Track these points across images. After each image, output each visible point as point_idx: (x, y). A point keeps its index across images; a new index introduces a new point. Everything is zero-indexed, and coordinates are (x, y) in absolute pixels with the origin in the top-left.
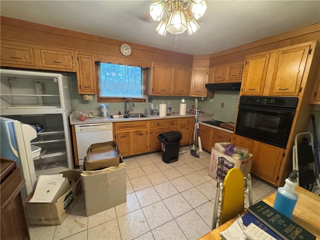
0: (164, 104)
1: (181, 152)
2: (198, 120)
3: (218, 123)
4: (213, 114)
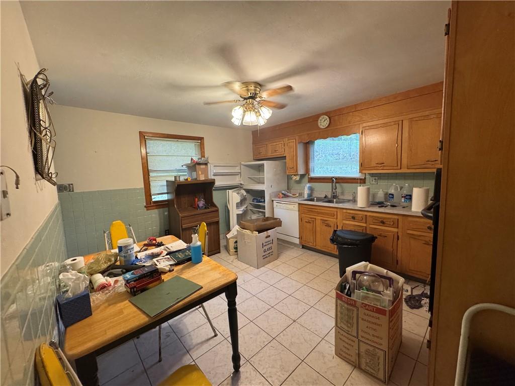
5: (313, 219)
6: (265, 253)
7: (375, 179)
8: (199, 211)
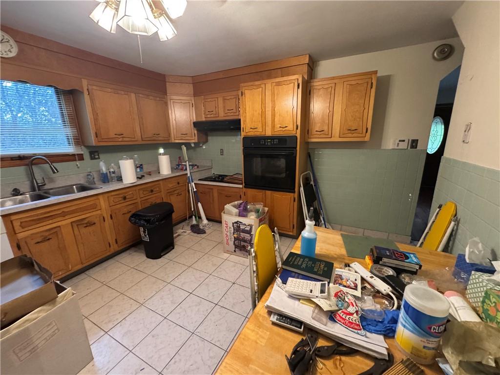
0: (127, 159)
1: (176, 233)
2: (193, 178)
3: (221, 178)
4: (212, 166)
5: (52, 231)
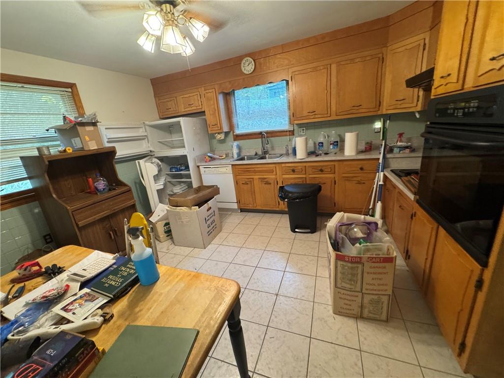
5: (250, 180)
6: (210, 228)
7: (303, 130)
8: (100, 197)
